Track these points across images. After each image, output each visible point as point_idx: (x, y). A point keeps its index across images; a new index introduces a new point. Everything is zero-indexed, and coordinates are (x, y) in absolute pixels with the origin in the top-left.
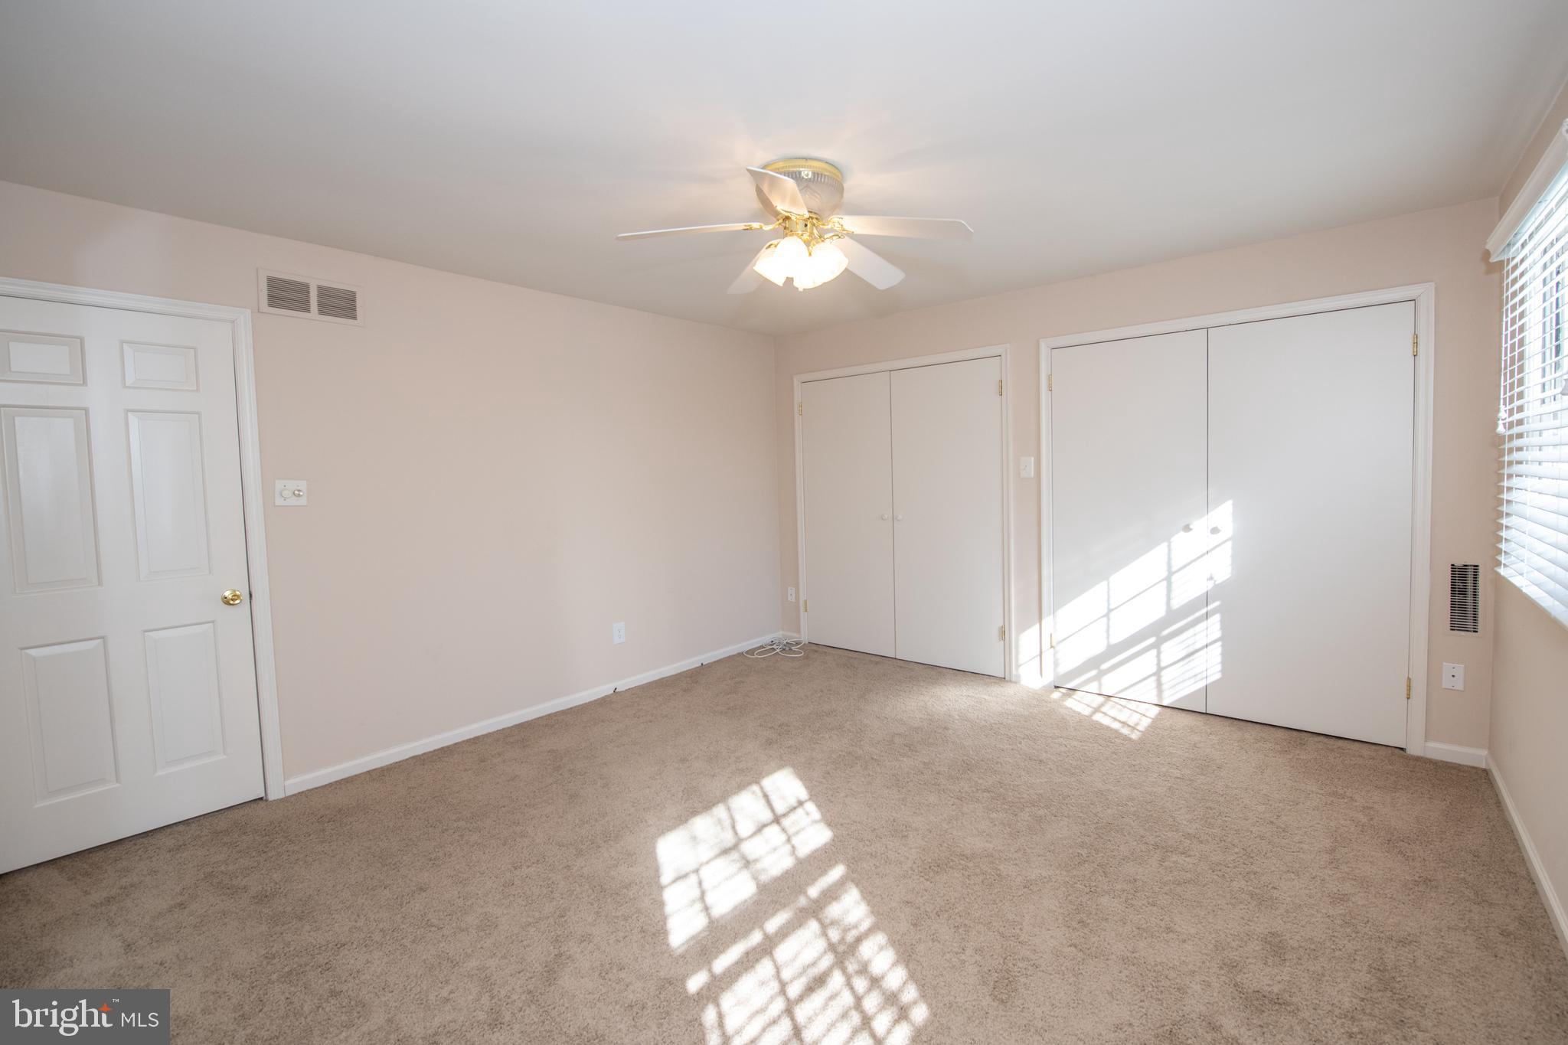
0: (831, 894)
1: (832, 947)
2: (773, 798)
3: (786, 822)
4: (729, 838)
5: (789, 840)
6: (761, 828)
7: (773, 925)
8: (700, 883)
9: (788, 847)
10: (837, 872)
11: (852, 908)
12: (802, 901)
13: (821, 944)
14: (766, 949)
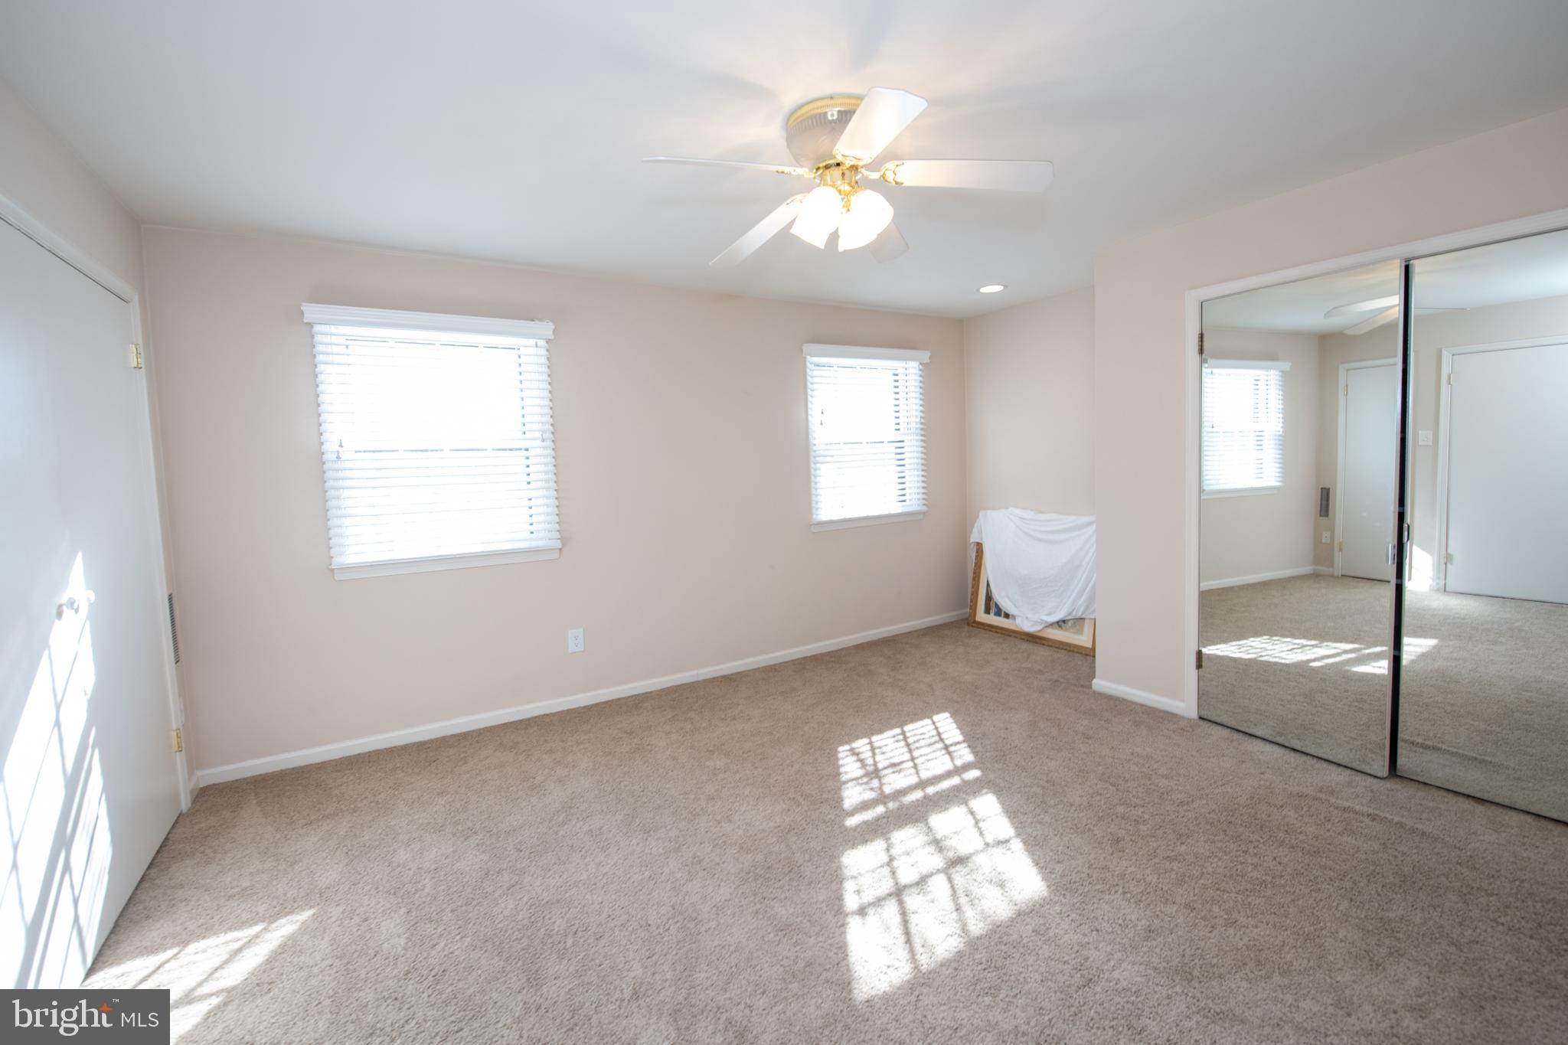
0: (865, 806)
1: (880, 778)
2: (897, 931)
3: (886, 886)
4: (959, 875)
5: (891, 859)
6: (922, 882)
7: (918, 795)
8: (981, 834)
9: (893, 852)
10: (852, 822)
11: (853, 795)
12: (891, 805)
13: (884, 780)
14: (922, 784)
